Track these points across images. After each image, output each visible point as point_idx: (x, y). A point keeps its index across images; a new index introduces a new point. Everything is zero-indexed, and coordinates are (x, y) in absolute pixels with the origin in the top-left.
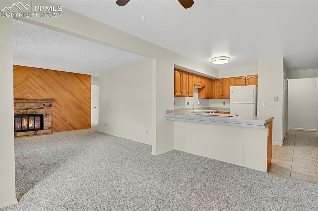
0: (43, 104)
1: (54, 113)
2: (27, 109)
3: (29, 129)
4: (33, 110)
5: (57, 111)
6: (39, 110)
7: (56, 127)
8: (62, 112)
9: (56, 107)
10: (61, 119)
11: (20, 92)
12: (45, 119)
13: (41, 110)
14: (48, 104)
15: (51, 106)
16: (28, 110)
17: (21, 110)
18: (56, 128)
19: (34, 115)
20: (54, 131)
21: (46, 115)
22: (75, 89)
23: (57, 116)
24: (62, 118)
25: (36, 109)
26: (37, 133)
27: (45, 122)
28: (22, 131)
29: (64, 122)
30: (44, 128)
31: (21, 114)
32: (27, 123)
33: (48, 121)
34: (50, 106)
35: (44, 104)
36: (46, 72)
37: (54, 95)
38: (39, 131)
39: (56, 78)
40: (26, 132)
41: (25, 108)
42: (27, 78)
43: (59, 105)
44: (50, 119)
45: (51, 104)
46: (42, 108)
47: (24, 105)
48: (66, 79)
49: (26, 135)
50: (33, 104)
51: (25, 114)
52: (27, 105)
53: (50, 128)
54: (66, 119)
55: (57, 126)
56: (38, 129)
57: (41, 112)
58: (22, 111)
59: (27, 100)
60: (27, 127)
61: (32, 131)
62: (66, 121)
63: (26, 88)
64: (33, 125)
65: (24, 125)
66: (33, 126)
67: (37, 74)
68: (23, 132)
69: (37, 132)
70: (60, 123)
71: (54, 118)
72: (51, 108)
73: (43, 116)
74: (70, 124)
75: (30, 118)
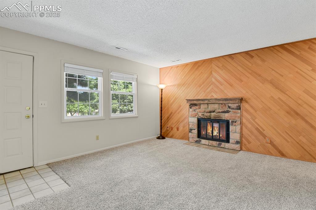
0: (228, 106)
1: (244, 121)
2: (210, 112)
3: (213, 138)
4: (217, 113)
5: (249, 117)
6: (223, 114)
7: (247, 143)
8: (256, 120)
9: (247, 111)
10: (255, 132)
11: (204, 92)
12: (231, 128)
13: (227, 115)
14: (234, 106)
15: (239, 108)
16: (212, 113)
17: (205, 113)
18: (248, 145)
19: (218, 121)
20: (243, 148)
21: (232, 122)
22: (282, 76)
23: (249, 126)
24: (257, 129)
25: (220, 112)
26: (221, 146)
27: (231, 132)
28: (206, 138)
29: (261, 137)
30: (231, 141)
31: (205, 117)
32: (211, 130)
33: (235, 132)
34: (237, 109)
35: (230, 105)
36: (233, 59)
37: (244, 92)
38: (223, 143)
39: (247, 63)
40: (210, 141)
41: (209, 111)
42: (211, 73)
43: (252, 107)
44: (238, 128)
45: (239, 106)
46: (228, 112)
47: (208, 107)
48: (263, 61)
49: (209, 145)
50: (216, 106)
51: (209, 118)
52: (211, 107)
53: (237, 142)
54: (264, 132)
55: (249, 142)
56: (223, 141)
57: (226, 116)
58: (206, 115)
59: (209, 101)
60: (211, 135)
61: (216, 142)
62: (265, 136)
63: (210, 86)
64: (217, 133)
65: (209, 132)
66: (218, 135)
67: (221, 65)
68: (207, 140)
69: (221, 144)
70: (253, 137)
71: (244, 128)
72: (239, 111)
73: (229, 122)
74: (271, 143)
75: (214, 124)
